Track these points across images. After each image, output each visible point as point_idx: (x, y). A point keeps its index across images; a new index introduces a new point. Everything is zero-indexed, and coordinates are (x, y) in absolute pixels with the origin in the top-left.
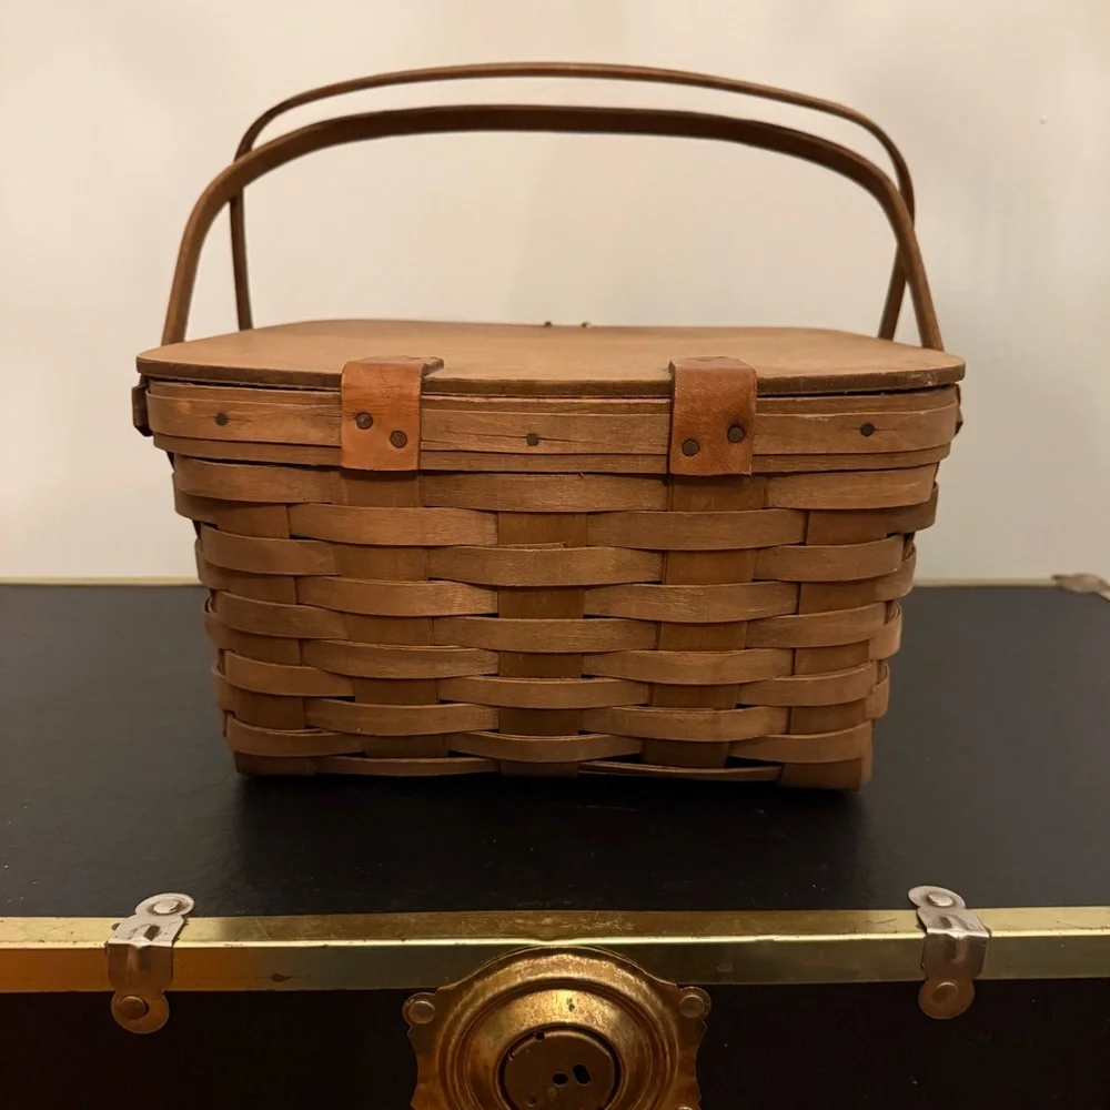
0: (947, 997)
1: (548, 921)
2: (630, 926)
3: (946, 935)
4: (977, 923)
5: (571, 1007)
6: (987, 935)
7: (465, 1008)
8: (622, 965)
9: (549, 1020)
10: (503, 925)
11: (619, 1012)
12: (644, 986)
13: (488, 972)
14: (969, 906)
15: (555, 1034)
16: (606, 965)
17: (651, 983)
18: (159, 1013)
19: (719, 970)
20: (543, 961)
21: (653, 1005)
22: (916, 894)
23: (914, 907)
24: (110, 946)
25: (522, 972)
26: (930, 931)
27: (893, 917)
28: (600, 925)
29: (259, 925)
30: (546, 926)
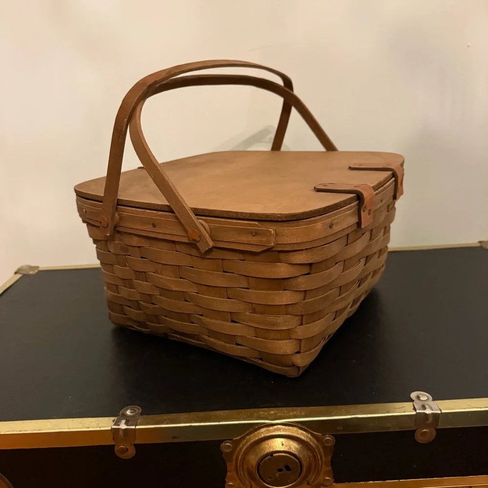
0: (425, 435)
1: (272, 412)
2: (303, 414)
3: (424, 413)
4: (436, 407)
5: (283, 445)
6: (440, 412)
7: (243, 446)
8: (301, 428)
9: (274, 450)
10: (255, 415)
11: (301, 445)
12: (309, 435)
13: (251, 433)
14: (434, 400)
15: (277, 454)
16: (295, 429)
17: (312, 435)
18: (132, 452)
19: (338, 428)
20: (271, 428)
21: (314, 443)
22: (413, 395)
23: (413, 401)
24: (112, 429)
25: (263, 433)
26: (418, 411)
27: (404, 406)
28: (292, 414)
29: (166, 418)
30: (272, 414)
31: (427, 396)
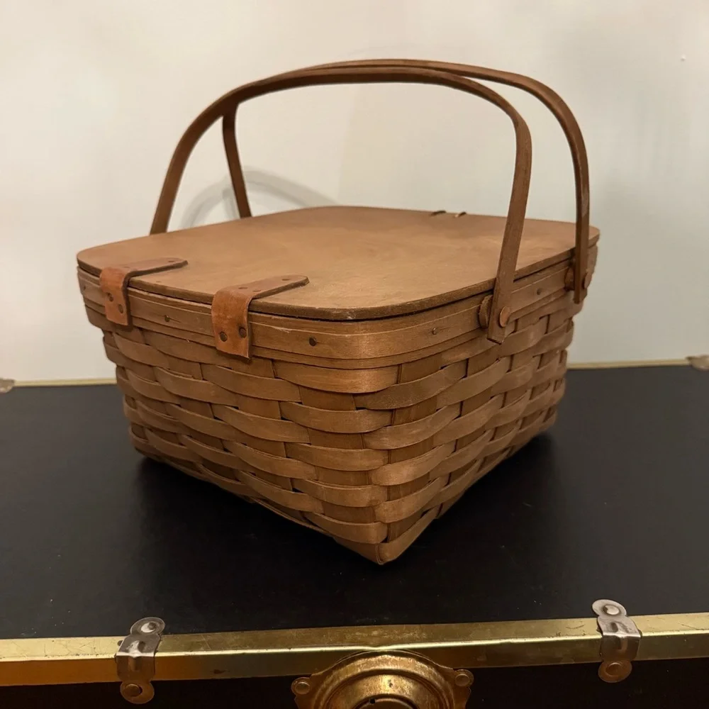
0: (615, 670)
1: (375, 633)
2: (425, 636)
3: (614, 636)
4: (634, 628)
5: (391, 685)
6: (639, 636)
7: (328, 685)
8: (420, 660)
9: (377, 693)
10: (349, 637)
11: (419, 685)
12: (433, 670)
13: (341, 666)
14: (629, 614)
15: (382, 700)
16: (411, 660)
17: (437, 669)
18: (148, 694)
19: (478, 660)
20: (373, 659)
21: (440, 682)
22: (597, 606)
23: (596, 616)
24: (117, 658)
25: (361, 666)
26: (604, 634)
27: (580, 624)
28: (407, 636)
29: (204, 639)
30: (374, 636)
31: (618, 607)
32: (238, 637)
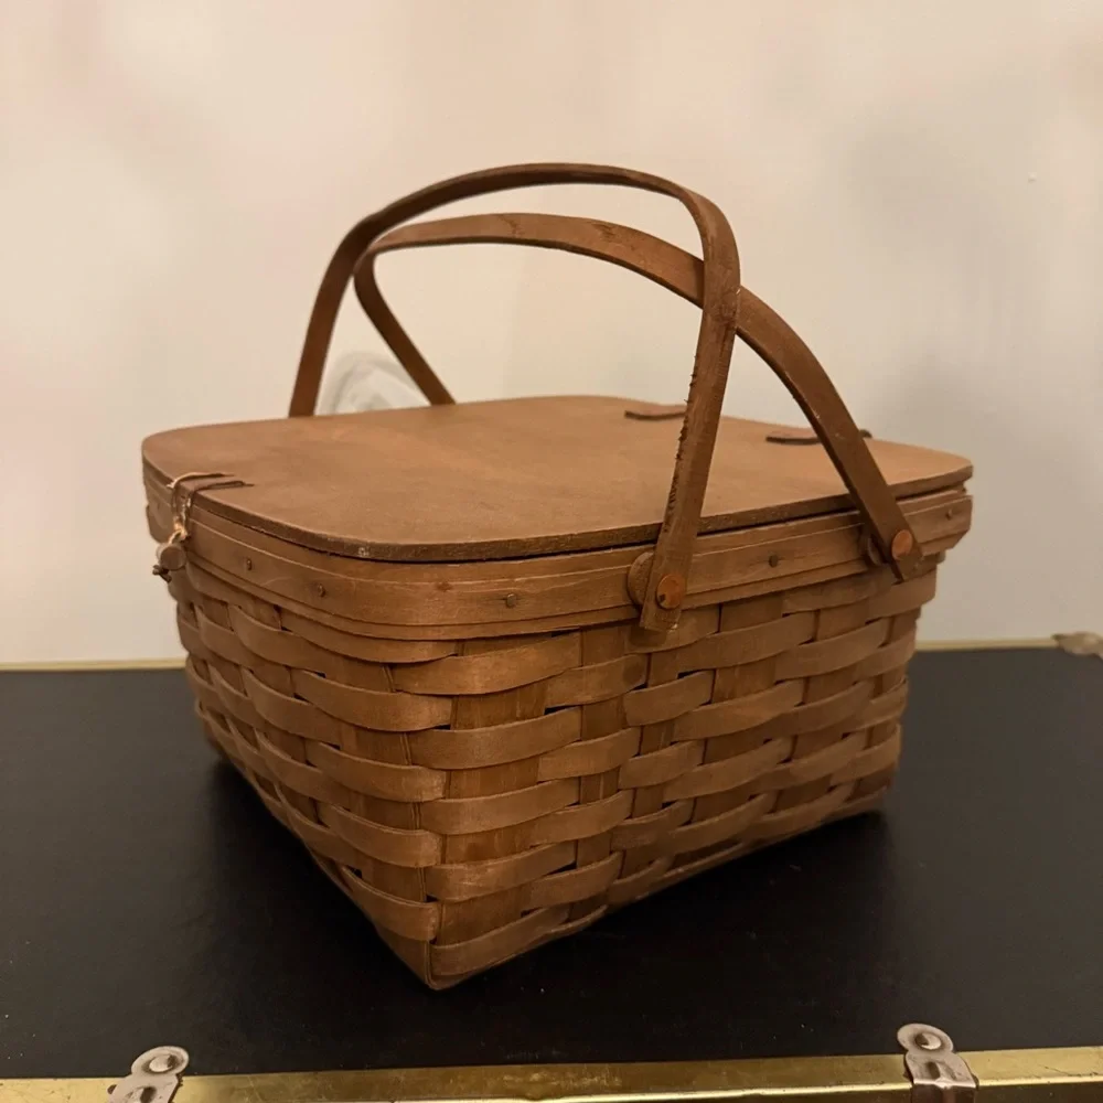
1: (536, 1077)
2: (617, 1081)
3: (933, 1087)
4: (964, 1071)
6: (973, 1085)
10: (491, 1083)
14: (957, 1049)
22: (905, 1034)
26: (916, 1081)
28: (587, 1081)
29: (252, 1084)
30: (535, 1083)
32: (310, 1081)
